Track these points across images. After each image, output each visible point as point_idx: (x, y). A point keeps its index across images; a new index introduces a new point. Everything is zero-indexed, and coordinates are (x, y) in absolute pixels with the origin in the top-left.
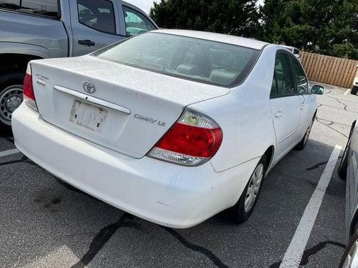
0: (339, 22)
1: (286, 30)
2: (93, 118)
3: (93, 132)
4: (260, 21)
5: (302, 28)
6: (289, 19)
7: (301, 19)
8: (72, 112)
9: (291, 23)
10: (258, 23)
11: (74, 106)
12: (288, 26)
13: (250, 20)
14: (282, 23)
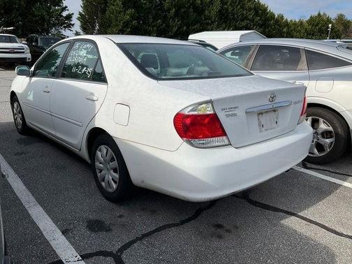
2: (272, 120)
8: (259, 124)
11: (259, 119)
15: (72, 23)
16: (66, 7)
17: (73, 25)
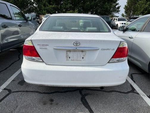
0: (65, 3)
1: (47, 8)
2: (79, 56)
3: (81, 62)
4: (35, 5)
5: (53, 6)
6: (47, 3)
7: (51, 3)
8: (67, 56)
9: (48, 5)
10: (34, 6)
11: (67, 54)
12: (47, 6)
13: (30, 5)
14: (45, 5)
15: (119, 10)
16: (118, 3)
17: (119, 11)
